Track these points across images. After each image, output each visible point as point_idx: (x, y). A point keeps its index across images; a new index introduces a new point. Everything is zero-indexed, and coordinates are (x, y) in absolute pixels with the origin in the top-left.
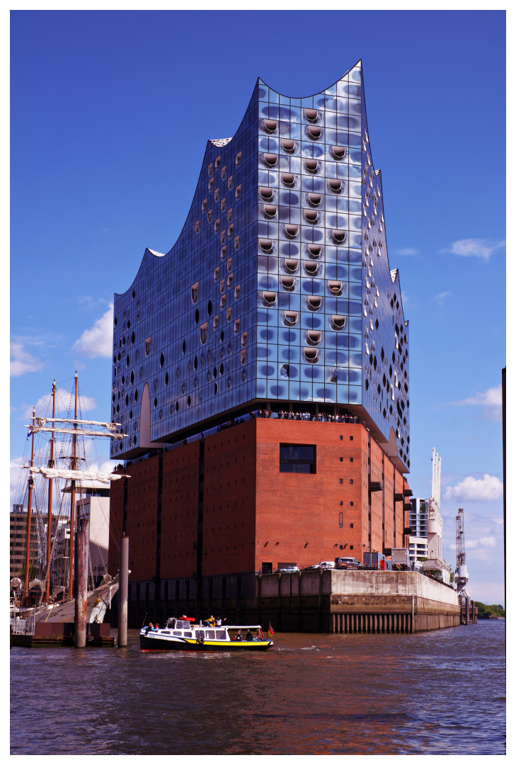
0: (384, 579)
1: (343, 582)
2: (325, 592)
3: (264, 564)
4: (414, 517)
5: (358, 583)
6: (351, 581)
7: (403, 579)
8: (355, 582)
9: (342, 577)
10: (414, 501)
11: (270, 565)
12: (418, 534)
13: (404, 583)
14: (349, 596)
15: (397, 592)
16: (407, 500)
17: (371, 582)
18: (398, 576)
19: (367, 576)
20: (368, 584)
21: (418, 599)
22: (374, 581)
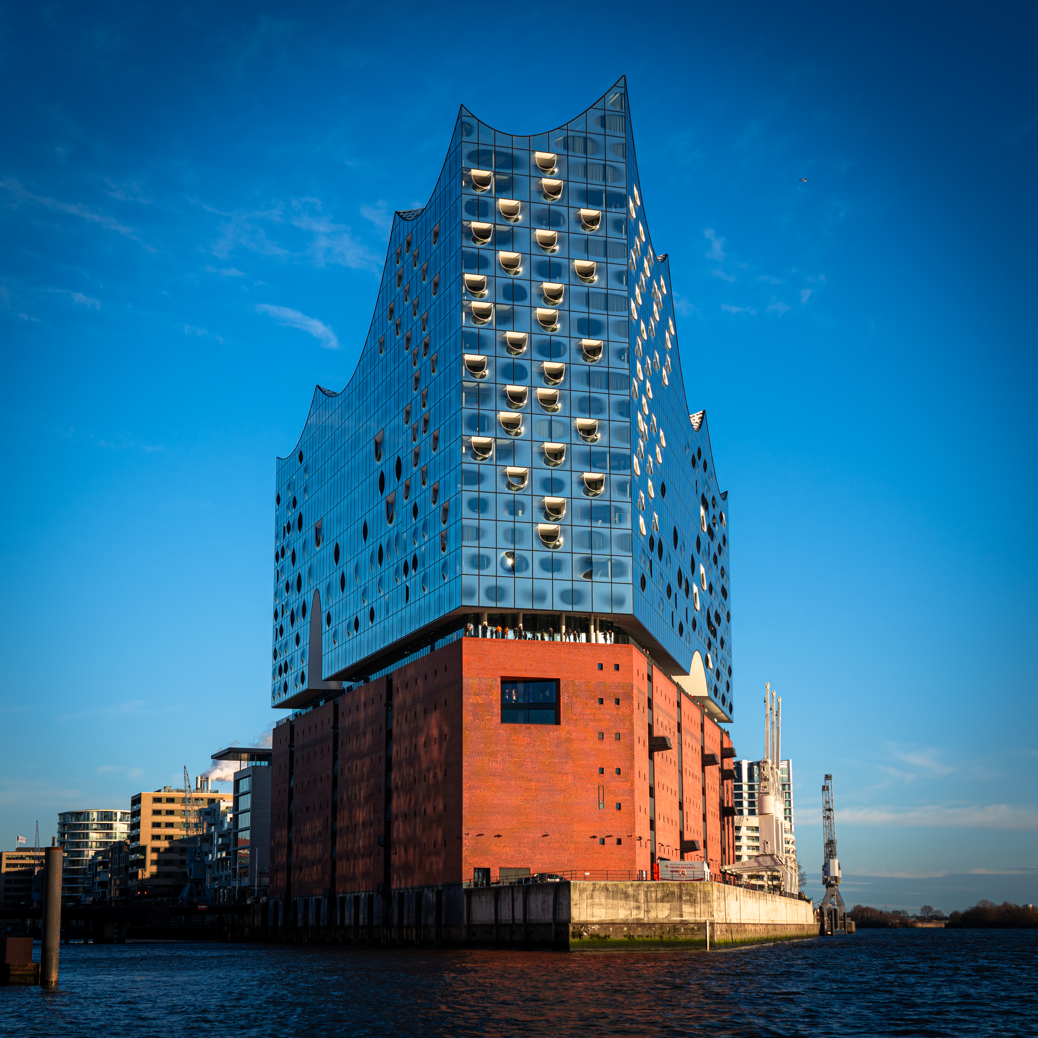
0: (660, 895)
1: (590, 901)
2: (563, 917)
3: (477, 870)
4: (740, 788)
5: (615, 902)
6: (603, 901)
8: (610, 901)
9: (588, 893)
10: (738, 766)
11: (486, 872)
13: (693, 902)
14: (600, 924)
15: (681, 916)
16: (729, 764)
17: (637, 901)
18: (681, 890)
19: (630, 891)
20: (632, 904)
21: (717, 927)
22: (642, 898)
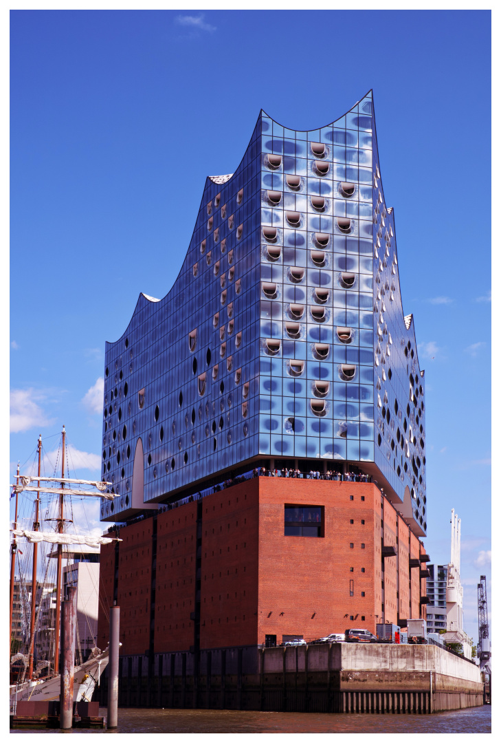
0: (399, 653)
1: (354, 657)
2: (335, 667)
3: (267, 636)
4: (432, 584)
5: (370, 657)
6: (362, 656)
7: (420, 654)
8: (367, 657)
9: (353, 651)
10: (431, 567)
11: (274, 638)
12: (436, 604)
13: (421, 658)
14: (361, 672)
15: (414, 668)
16: (424, 566)
17: (385, 657)
18: (414, 650)
19: (380, 650)
20: (382, 659)
21: (437, 675)
22: (388, 655)
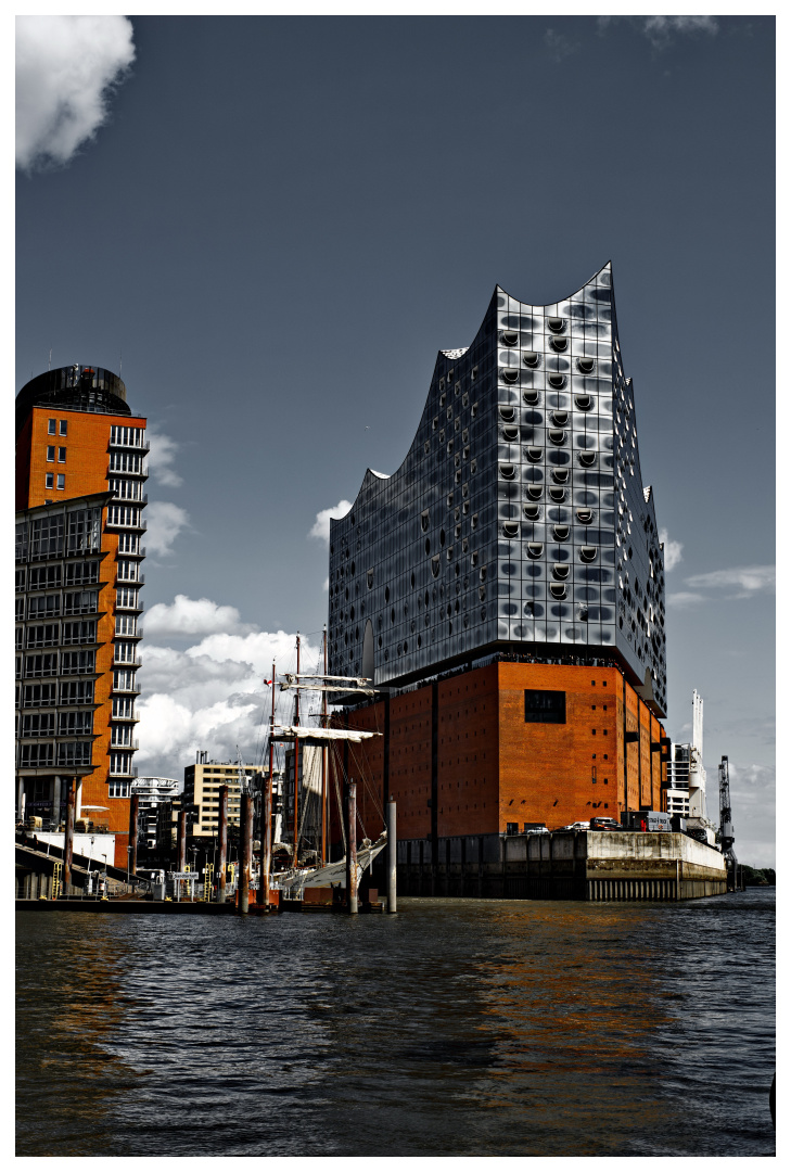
0: (646, 841)
1: (599, 845)
2: (580, 855)
5: (616, 846)
6: (608, 844)
7: (666, 842)
8: (613, 845)
9: (598, 839)
11: (515, 826)
13: (668, 846)
14: (607, 860)
15: (660, 856)
16: (663, 748)
17: (631, 845)
18: (660, 839)
19: (627, 838)
20: (628, 847)
21: (684, 864)
22: (634, 843)
